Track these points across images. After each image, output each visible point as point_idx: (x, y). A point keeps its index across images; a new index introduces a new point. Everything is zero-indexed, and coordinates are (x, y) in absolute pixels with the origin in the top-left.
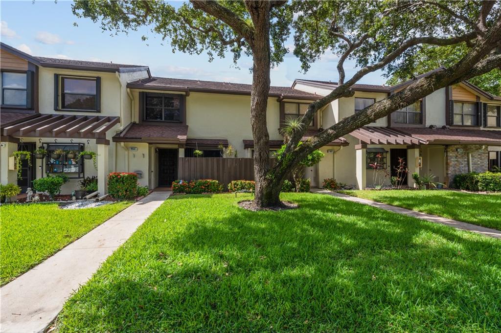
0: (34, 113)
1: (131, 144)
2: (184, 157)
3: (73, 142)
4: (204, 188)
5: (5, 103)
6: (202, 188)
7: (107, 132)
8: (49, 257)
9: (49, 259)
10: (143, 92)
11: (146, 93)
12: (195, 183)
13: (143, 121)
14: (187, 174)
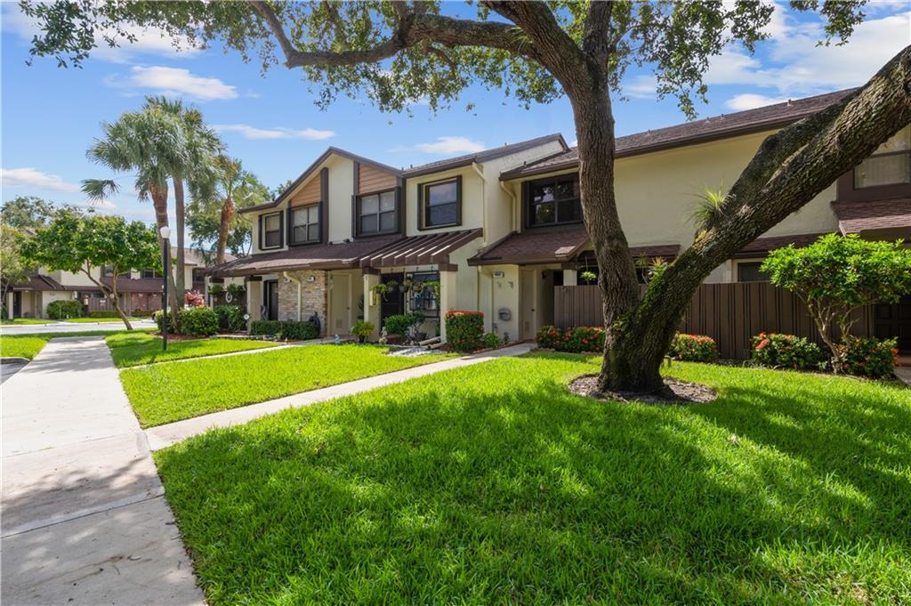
0: (400, 236)
1: (496, 268)
2: (575, 284)
3: (419, 270)
4: (586, 342)
5: (383, 228)
6: (583, 343)
7: (451, 254)
8: (284, 396)
9: (282, 399)
10: (526, 182)
11: (530, 181)
12: (572, 334)
13: (526, 228)
14: (566, 315)
